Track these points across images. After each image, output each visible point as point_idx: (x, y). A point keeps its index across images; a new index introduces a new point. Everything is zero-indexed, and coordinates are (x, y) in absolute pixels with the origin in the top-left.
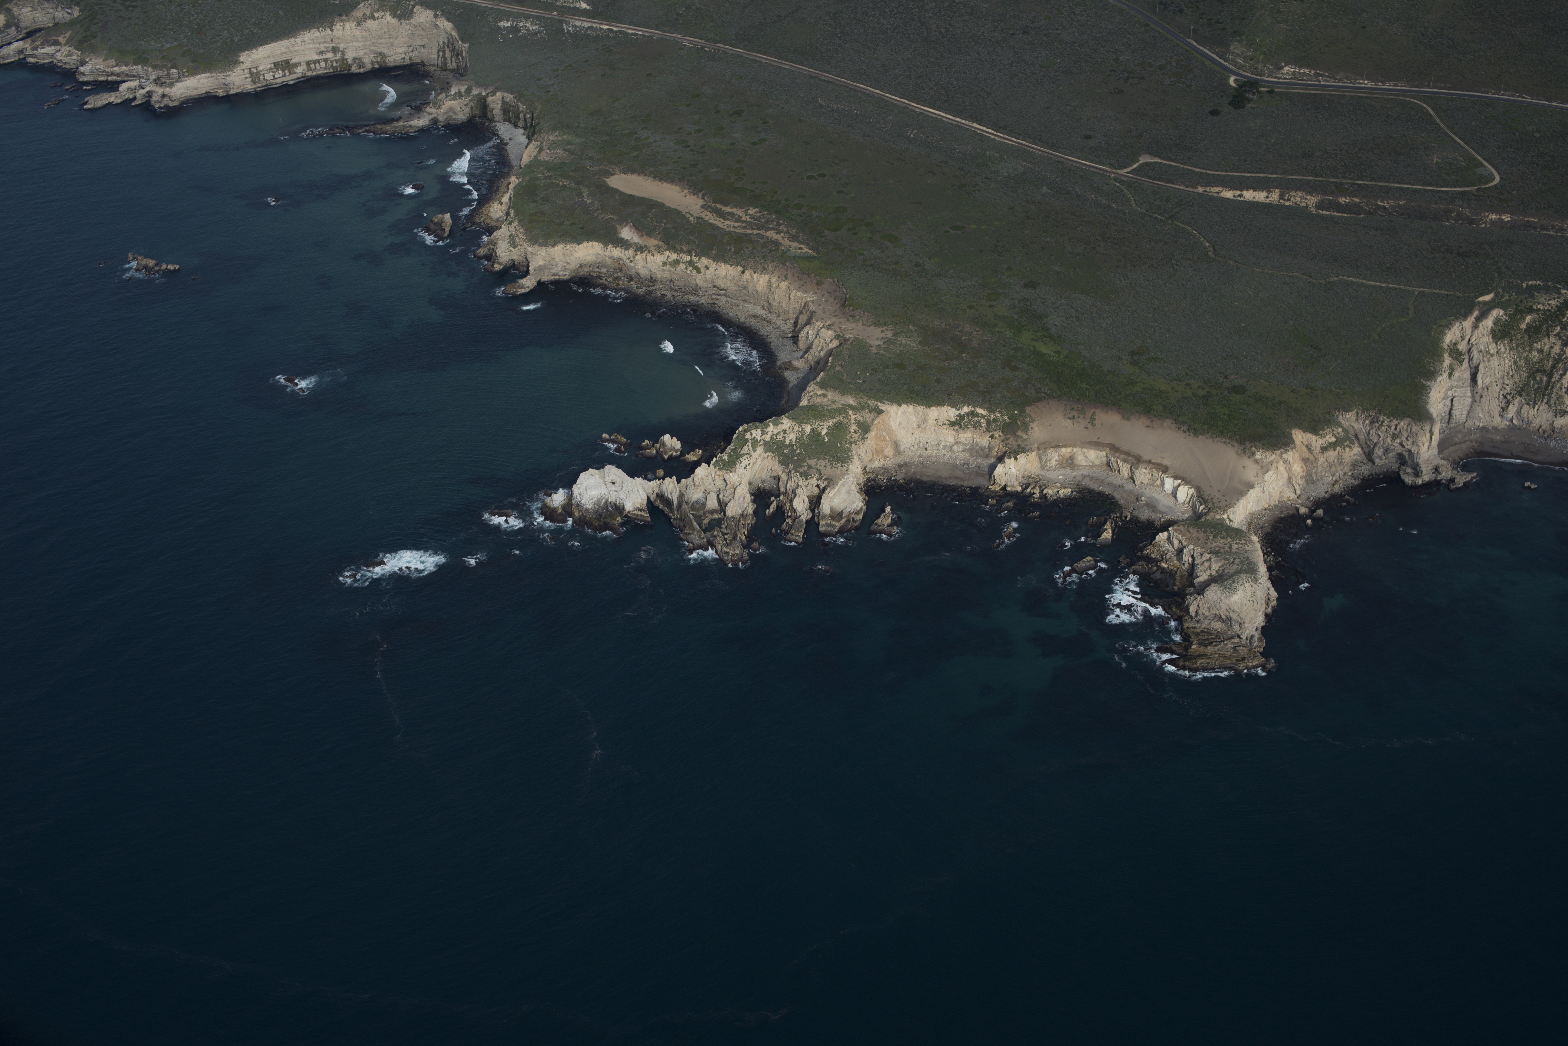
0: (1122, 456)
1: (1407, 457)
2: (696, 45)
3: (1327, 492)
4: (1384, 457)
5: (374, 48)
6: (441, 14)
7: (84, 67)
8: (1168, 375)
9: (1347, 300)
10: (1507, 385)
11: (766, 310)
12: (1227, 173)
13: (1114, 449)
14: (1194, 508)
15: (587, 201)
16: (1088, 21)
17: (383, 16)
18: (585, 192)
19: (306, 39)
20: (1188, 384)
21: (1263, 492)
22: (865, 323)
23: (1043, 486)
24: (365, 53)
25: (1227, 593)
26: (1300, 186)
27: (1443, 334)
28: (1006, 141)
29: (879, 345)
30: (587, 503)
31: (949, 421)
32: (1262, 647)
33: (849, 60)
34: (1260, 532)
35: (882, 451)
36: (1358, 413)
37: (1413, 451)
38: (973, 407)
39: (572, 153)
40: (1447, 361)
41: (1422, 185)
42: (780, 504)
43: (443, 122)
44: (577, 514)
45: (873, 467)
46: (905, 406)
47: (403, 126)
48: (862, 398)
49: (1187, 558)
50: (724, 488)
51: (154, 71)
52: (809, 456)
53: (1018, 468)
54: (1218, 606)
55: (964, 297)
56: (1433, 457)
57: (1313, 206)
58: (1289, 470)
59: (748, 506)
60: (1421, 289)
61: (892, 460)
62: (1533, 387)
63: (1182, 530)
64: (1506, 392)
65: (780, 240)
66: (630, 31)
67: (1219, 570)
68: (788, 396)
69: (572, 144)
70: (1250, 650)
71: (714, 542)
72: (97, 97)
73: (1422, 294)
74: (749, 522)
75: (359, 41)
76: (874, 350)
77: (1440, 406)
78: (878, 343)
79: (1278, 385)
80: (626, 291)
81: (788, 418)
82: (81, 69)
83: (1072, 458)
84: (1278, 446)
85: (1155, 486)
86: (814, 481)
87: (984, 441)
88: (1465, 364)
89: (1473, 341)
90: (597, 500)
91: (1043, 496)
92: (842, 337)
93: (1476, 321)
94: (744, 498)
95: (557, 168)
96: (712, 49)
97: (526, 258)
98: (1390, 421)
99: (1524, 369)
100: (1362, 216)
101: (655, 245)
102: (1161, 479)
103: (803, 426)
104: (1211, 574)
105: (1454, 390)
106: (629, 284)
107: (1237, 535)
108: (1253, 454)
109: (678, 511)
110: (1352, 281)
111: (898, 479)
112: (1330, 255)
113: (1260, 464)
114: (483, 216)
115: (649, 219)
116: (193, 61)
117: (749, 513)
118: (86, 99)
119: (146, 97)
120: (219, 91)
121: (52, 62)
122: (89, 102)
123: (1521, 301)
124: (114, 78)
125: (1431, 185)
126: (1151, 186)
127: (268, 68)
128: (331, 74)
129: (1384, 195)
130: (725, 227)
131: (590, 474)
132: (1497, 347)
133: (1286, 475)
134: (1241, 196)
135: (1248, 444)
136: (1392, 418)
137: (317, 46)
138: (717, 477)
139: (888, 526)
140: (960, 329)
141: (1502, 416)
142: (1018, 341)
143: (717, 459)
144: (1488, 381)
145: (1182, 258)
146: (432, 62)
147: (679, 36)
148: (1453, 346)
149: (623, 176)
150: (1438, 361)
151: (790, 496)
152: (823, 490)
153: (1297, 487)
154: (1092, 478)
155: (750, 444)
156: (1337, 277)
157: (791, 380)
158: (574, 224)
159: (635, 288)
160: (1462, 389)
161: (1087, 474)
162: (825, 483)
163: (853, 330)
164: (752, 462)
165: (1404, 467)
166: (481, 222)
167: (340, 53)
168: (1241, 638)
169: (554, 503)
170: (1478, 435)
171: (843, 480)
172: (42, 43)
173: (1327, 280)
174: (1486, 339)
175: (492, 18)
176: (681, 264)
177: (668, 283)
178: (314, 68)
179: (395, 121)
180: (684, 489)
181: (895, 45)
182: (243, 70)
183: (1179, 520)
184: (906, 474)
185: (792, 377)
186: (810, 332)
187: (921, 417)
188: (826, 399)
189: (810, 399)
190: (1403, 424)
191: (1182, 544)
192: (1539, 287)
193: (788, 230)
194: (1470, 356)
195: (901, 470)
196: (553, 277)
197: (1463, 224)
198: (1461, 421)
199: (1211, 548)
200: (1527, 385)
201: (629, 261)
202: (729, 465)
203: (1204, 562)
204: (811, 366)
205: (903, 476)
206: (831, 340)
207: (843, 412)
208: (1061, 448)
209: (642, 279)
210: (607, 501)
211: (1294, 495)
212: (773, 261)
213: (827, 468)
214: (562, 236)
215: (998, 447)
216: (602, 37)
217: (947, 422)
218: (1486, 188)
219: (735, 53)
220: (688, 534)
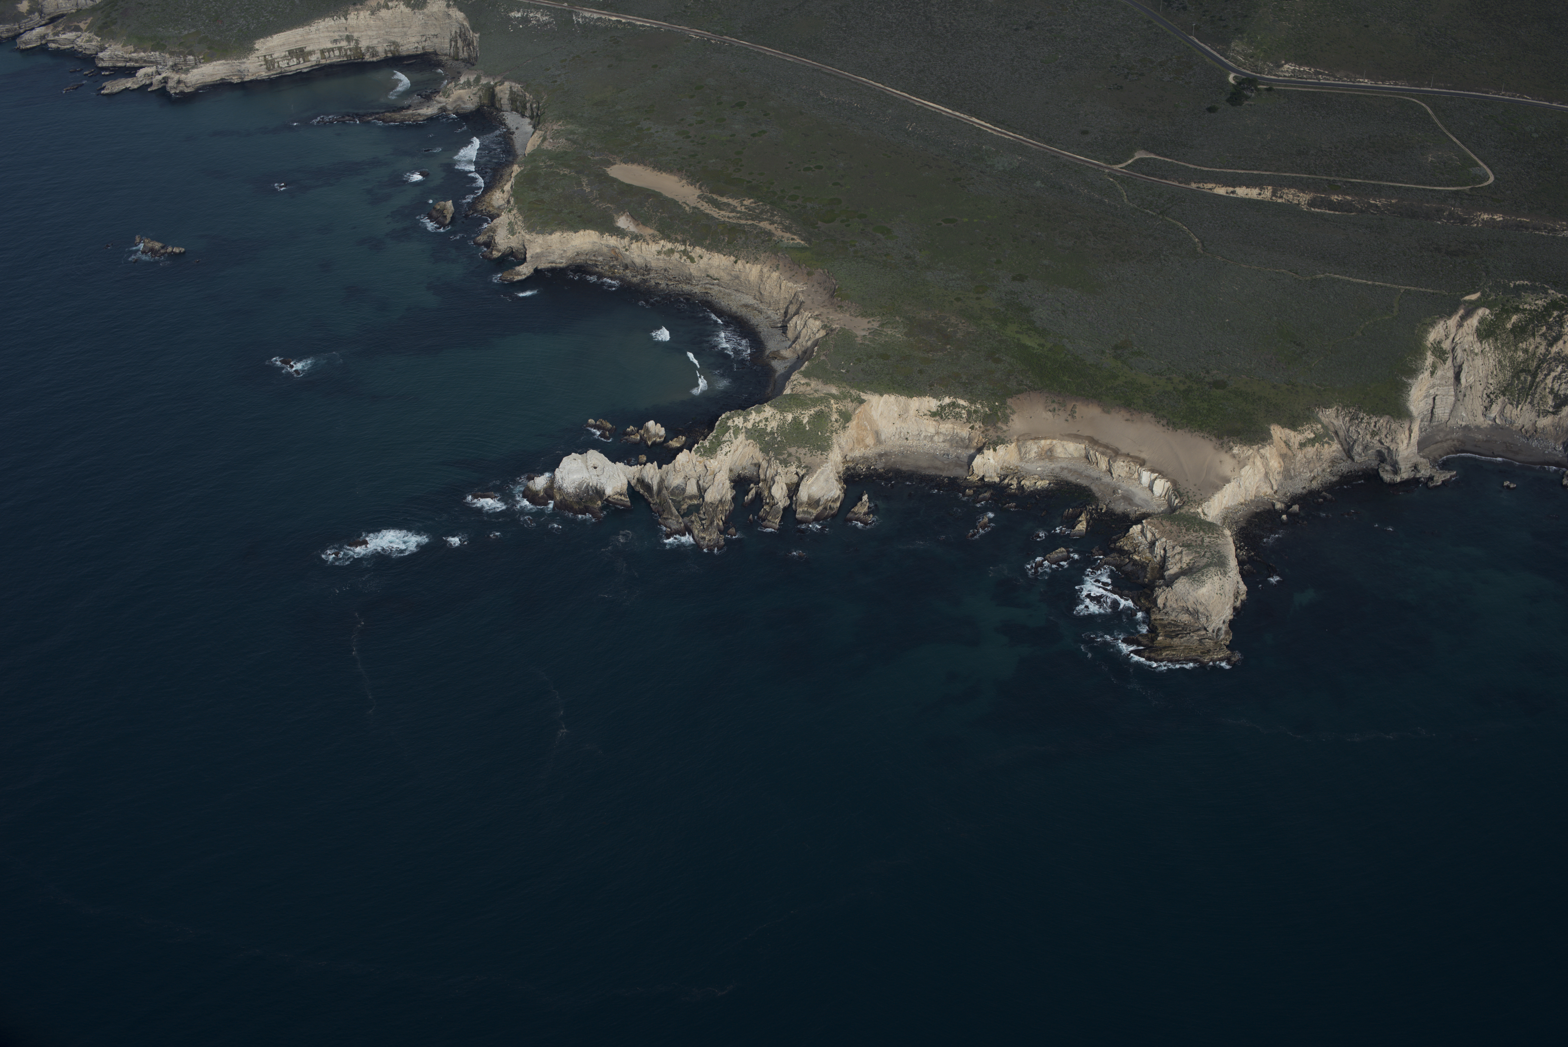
0: (1101, 449)
1: (1386, 455)
2: (702, 37)
3: (1304, 488)
4: (1363, 454)
5: (387, 37)
6: (454, 4)
7: (104, 53)
8: (1150, 369)
9: (1332, 297)
10: (1491, 384)
11: (757, 300)
12: (1221, 170)
13: (1093, 441)
14: (1169, 501)
15: (585, 190)
16: (1091, 17)
17: (397, 5)
18: (585, 181)
19: (321, 27)
20: (1169, 379)
21: (1240, 487)
22: (853, 313)
23: (1021, 477)
24: (379, 42)
25: (1195, 586)
26: (1293, 184)
27: (1427, 332)
28: (1003, 136)
29: (864, 336)
30: (569, 486)
31: (930, 411)
32: (1229, 640)
33: (852, 54)
34: (1234, 526)
35: (863, 440)
36: (1338, 410)
37: (1391, 449)
38: (955, 398)
39: (574, 142)
40: (1430, 359)
41: (1415, 184)
42: (759, 491)
43: (452, 111)
44: (558, 497)
45: (853, 456)
46: (887, 396)
47: (412, 114)
48: (845, 387)
49: (1159, 551)
50: (704, 475)
51: (171, 57)
52: (790, 445)
53: (997, 459)
54: (1186, 598)
55: (952, 289)
56: (1413, 455)
57: (1305, 204)
58: (1266, 465)
59: (727, 493)
60: (1407, 287)
61: (873, 449)
62: (1517, 387)
63: (1156, 523)
64: (1489, 391)
65: (774, 231)
66: (639, 23)
67: (1190, 563)
68: (775, 384)
69: (575, 133)
70: (1216, 643)
71: (691, 527)
72: (114, 82)
73: (1407, 292)
74: (727, 508)
75: (372, 30)
76: (859, 340)
77: (1422, 404)
78: (864, 333)
79: (1259, 381)
80: (622, 279)
81: (770, 406)
82: (101, 55)
83: (1051, 450)
84: (1256, 441)
85: (1132, 479)
87: (964, 432)
88: (1449, 362)
89: (1457, 339)
90: (579, 484)
91: (1021, 488)
92: (829, 327)
93: (1461, 320)
94: (723, 484)
95: (559, 158)
96: (718, 41)
97: (524, 246)
98: (1370, 418)
99: (1508, 369)
100: (1353, 214)
101: (650, 233)
102: (1138, 472)
103: (785, 415)
104: (1181, 567)
105: (1436, 388)
106: (624, 273)
107: (1209, 528)
108: (1231, 449)
109: (657, 496)
110: (1338, 278)
111: (878, 468)
112: (1318, 252)
113: (1237, 458)
114: (485, 203)
115: (645, 208)
116: (210, 48)
117: (727, 499)
118: (104, 85)
119: (162, 83)
120: (234, 78)
121: (73, 47)
122: (107, 87)
123: (1508, 301)
124: (133, 64)
125: (1424, 184)
126: (1144, 182)
127: (283, 56)
128: (345, 62)
129: (1376, 193)
130: (720, 218)
131: (572, 458)
132: (1482, 346)
133: (1263, 470)
134: (1233, 192)
135: (1226, 439)
136: (1372, 415)
137: (331, 35)
138: (697, 463)
139: (865, 514)
140: (946, 321)
141: (1485, 415)
142: (1002, 333)
143: (699, 445)
144: (1471, 379)
145: (1171, 253)
146: (445, 52)
147: (686, 28)
148: (1437, 345)
149: (624, 166)
150: (1420, 359)
151: (769, 483)
152: (801, 478)
153: (1273, 482)
154: (1070, 471)
155: (731, 431)
156: (1323, 274)
157: (778, 369)
158: (572, 212)
159: (630, 277)
160: (1445, 388)
161: (1066, 466)
162: (804, 471)
163: (840, 320)
164: (733, 449)
165: (1383, 465)
166: (482, 210)
167: (354, 42)
168: (1207, 631)
169: (536, 487)
170: (1460, 434)
171: (822, 468)
172: (64, 29)
173: (1314, 277)
174: (1470, 338)
175: (503, 8)
176: (676, 254)
177: (663, 271)
178: (328, 56)
179: (405, 109)
180: (665, 475)
181: (899, 39)
182: (258, 57)
183: (1154, 514)
184: (886, 463)
185: (779, 367)
186: (798, 322)
187: (903, 407)
188: (809, 388)
189: (794, 388)
190: (1382, 421)
191: (1155, 537)
192: (1526, 287)
193: (781, 221)
194: (1454, 355)
195: (881, 459)
196: (550, 265)
197: (1455, 223)
198: (1443, 420)
199: (1184, 541)
200: (1511, 384)
201: (624, 250)
202: (711, 452)
203: (1175, 555)
204: (797, 355)
205: (882, 465)
206: (819, 330)
207: (825, 401)
208: (1041, 440)
209: (637, 267)
210: (588, 485)
211: (1271, 490)
212: (765, 252)
213: (806, 456)
214: (559, 224)
215: (978, 437)
216: (611, 28)
217: (928, 412)
218: (1479, 187)
219: (740, 45)
220: (666, 519)
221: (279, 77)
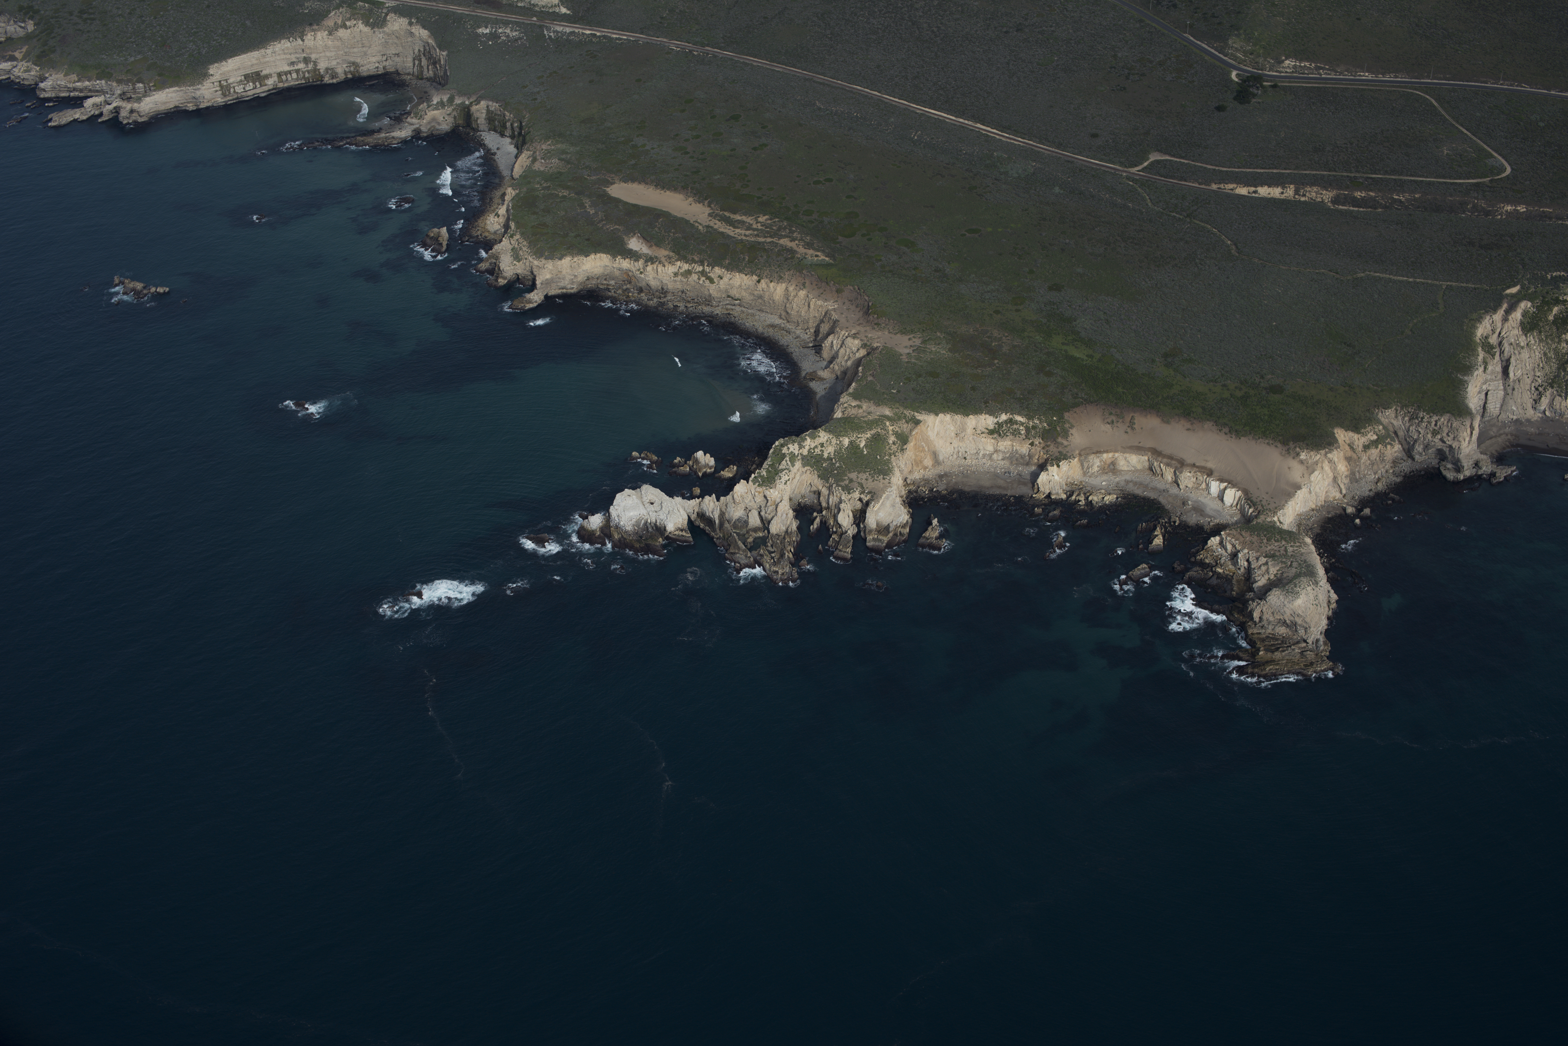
0: (1165, 460)
1: (1447, 453)
2: (683, 49)
3: (1371, 490)
4: (1424, 453)
5: (345, 58)
6: (417, 22)
7: (45, 83)
8: (1204, 376)
9: (1376, 296)
10: (1539, 377)
11: (784, 320)
12: (1240, 170)
13: (1156, 453)
14: (1242, 512)
15: (590, 212)
16: (1081, 17)
17: (355, 25)
18: (587, 202)
19: (277, 49)
20: (1224, 385)
21: (1310, 492)
22: (891, 331)
23: (1087, 492)
24: (338, 63)
25: (1290, 597)
26: (1315, 181)
27: (1475, 328)
28: (1012, 141)
29: (908, 354)
30: (626, 524)
31: (987, 429)
32: (1328, 651)
33: (842, 62)
34: (1310, 533)
35: (921, 462)
36: (1397, 410)
37: (1454, 447)
38: (1012, 414)
39: (568, 162)
40: (1481, 355)
41: (1435, 178)
42: (824, 520)
43: (426, 132)
44: (616, 537)
45: (913, 478)
46: (943, 415)
47: (386, 138)
48: (898, 408)
49: (1243, 563)
50: (764, 505)
51: (119, 86)
52: (849, 470)
53: (1061, 475)
55: (988, 302)
56: (1473, 452)
57: (1328, 201)
58: (1334, 469)
59: (791, 523)
60: (1448, 283)
61: (932, 471)
62: (1563, 378)
63: (1235, 534)
64: (1537, 384)
65: (795, 248)
66: (614, 36)
67: (1277, 574)
68: (817, 407)
69: (567, 153)
70: (1317, 655)
71: (761, 561)
72: (61, 114)
73: (1450, 288)
74: (794, 539)
75: (331, 51)
76: (904, 359)
77: (1476, 400)
78: (907, 351)
79: (1315, 384)
80: (638, 304)
81: (825, 431)
82: (42, 85)
83: (1113, 463)
84: (1323, 445)
85: (1200, 490)
86: (857, 495)
87: (1024, 448)
88: (1498, 357)
89: (1503, 334)
90: (636, 522)
91: (1089, 503)
92: (869, 346)
93: (1506, 314)
94: (787, 514)
95: (554, 178)
96: (701, 52)
97: (532, 272)
98: (1430, 417)
99: (1554, 361)
100: (1379, 210)
101: (665, 255)
102: (1206, 482)
103: (841, 439)
104: (1269, 578)
105: (1488, 383)
106: (639, 296)
107: (1290, 537)
108: (1298, 454)
109: (720, 530)
110: (1379, 277)
111: (940, 490)
112: (1353, 251)
113: (1305, 464)
114: (480, 229)
115: (656, 229)
116: (160, 75)
117: (793, 530)
118: (50, 117)
119: (113, 113)
120: (188, 105)
121: (10, 78)
122: (54, 119)
123: (1547, 293)
124: (77, 94)
125: (1444, 177)
126: (1165, 184)
127: (238, 81)
128: (303, 85)
129: (1399, 188)
130: (736, 236)
131: (626, 495)
132: (1527, 339)
133: (1331, 475)
134: (1255, 192)
135: (1291, 445)
136: (1432, 414)
137: (287, 57)
138: (757, 494)
139: (937, 538)
140: (988, 335)
141: (1535, 408)
142: (1048, 345)
143: (756, 475)
144: (1519, 373)
145: (1206, 257)
146: (407, 71)
147: (665, 40)
148: (1484, 340)
149: (623, 185)
150: (1473, 355)
151: (833, 511)
152: (867, 504)
153: (1342, 486)
154: (1135, 483)
156: (1363, 273)
157: (818, 390)
158: (578, 236)
159: (646, 300)
160: (1495, 382)
161: (1130, 479)
162: (869, 497)
163: (880, 338)
164: (791, 477)
165: (1444, 463)
166: (478, 236)
167: (312, 63)
168: (1307, 643)
169: (591, 526)
170: (1513, 428)
171: (887, 493)
173: (1355, 276)
174: (1516, 332)
175: (470, 24)
176: (693, 275)
177: (680, 293)
178: (286, 79)
179: (376, 132)
180: (725, 507)
181: (888, 45)
182: (213, 83)
183: (1229, 524)
184: (947, 484)
185: (819, 389)
186: (835, 342)
187: (959, 426)
188: (861, 411)
189: (845, 411)
190: (1443, 420)
191: (1236, 548)
192: (1563, 278)
193: (802, 237)
194: (1501, 350)
195: (942, 481)
196: (560, 291)
197: (1480, 216)
198: (1495, 415)
199: (1266, 552)
200: (1558, 376)
201: (639, 272)
202: (769, 481)
203: (1260, 566)
204: (837, 376)
205: (944, 487)
206: (858, 350)
207: (880, 423)
208: (1103, 453)
209: (653, 290)
210: (646, 522)
211: (1340, 494)
212: (789, 270)
213: (868, 482)
214: (568, 248)
215: (1038, 454)
216: (585, 42)
217: (985, 430)
218: (1498, 179)
219: (724, 56)
220: (734, 553)
221: (234, 103)
